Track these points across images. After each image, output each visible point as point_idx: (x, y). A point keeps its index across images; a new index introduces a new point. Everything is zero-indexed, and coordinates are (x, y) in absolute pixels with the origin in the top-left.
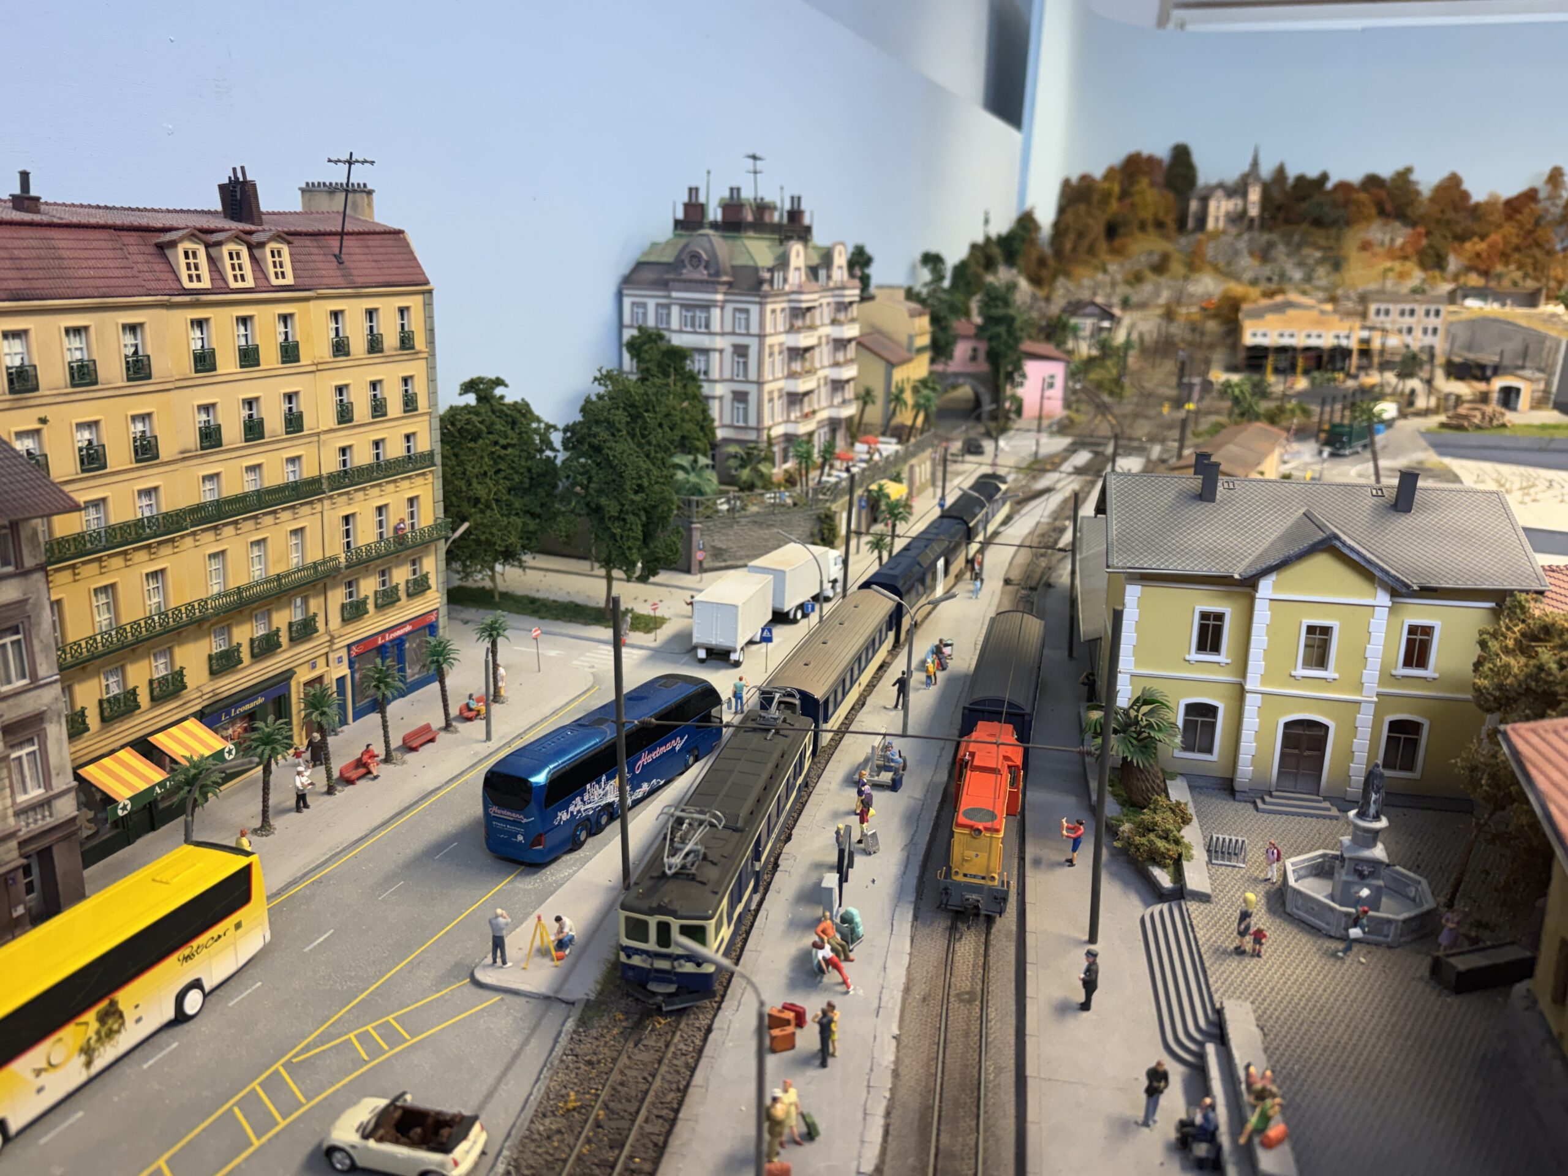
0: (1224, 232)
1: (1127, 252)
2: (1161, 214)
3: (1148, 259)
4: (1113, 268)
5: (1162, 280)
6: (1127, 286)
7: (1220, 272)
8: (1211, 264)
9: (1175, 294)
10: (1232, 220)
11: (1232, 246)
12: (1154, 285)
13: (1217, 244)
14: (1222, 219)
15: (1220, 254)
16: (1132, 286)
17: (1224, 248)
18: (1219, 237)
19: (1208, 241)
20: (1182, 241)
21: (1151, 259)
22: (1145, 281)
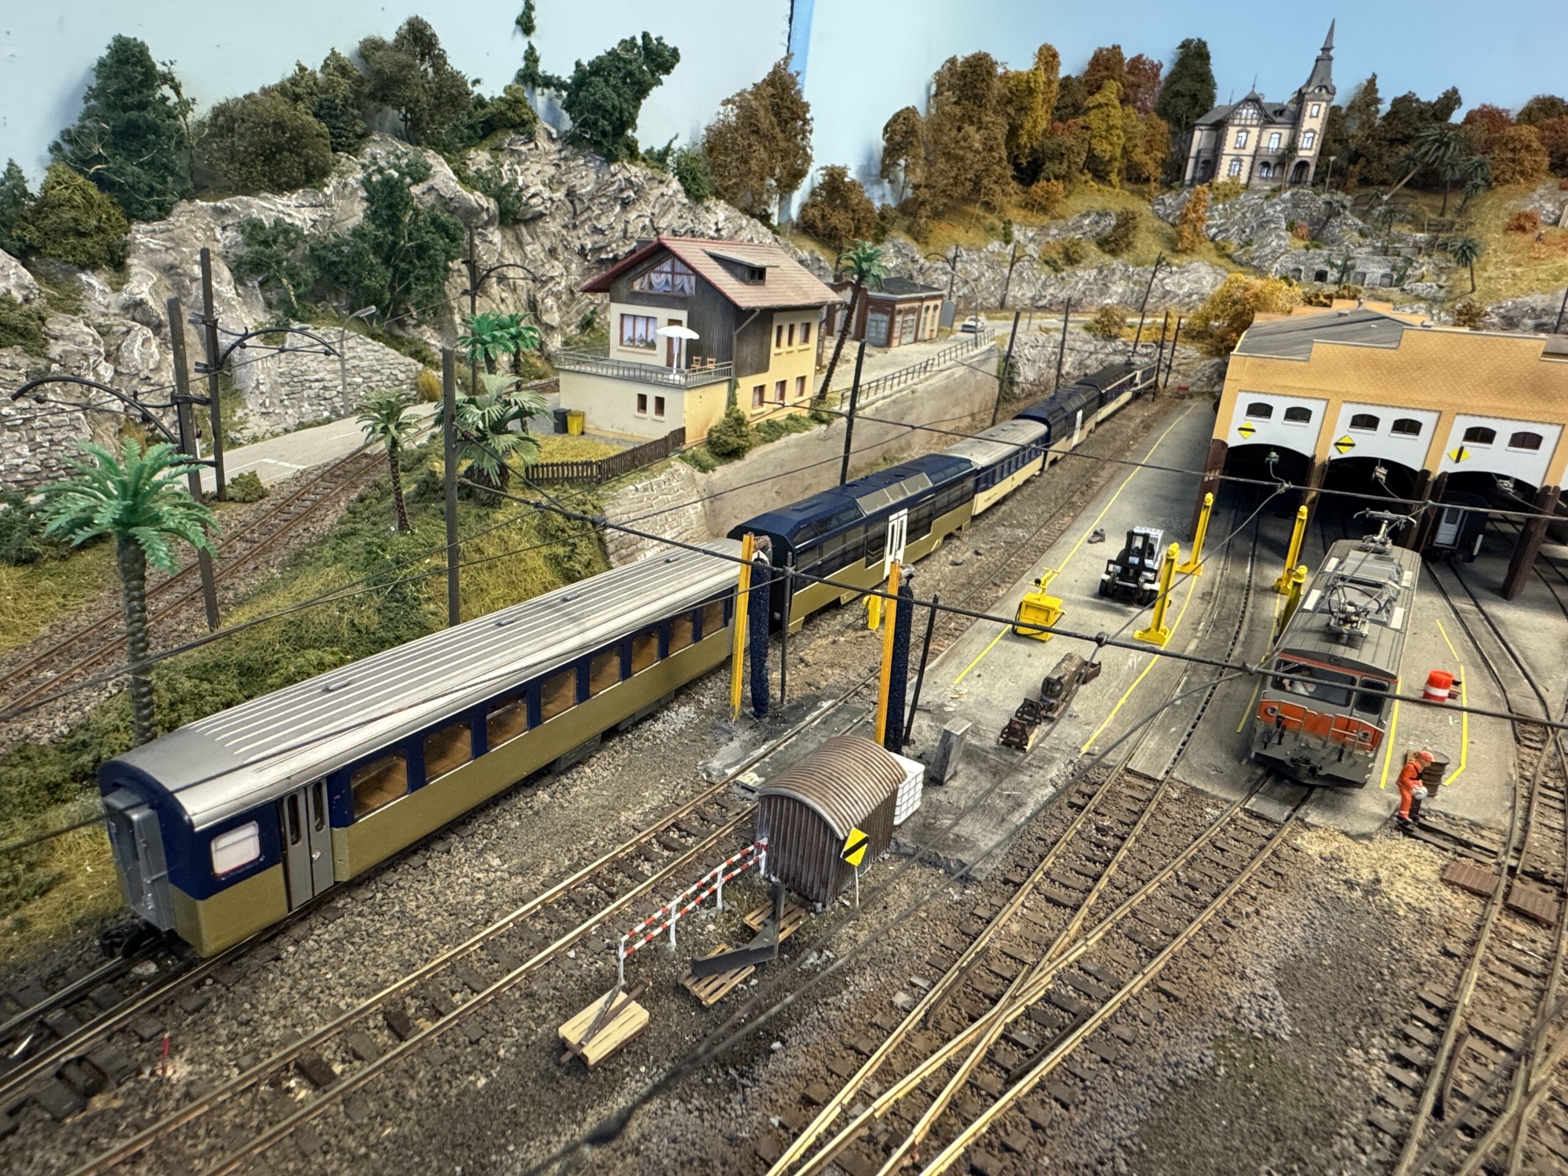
0: (1247, 186)
1: (1058, 209)
2: (1138, 150)
3: (1097, 223)
4: (1025, 235)
5: (1116, 263)
6: (1046, 268)
7: (1229, 256)
8: (1212, 240)
9: (1137, 288)
10: (1266, 164)
11: (1258, 211)
12: (1101, 271)
13: (1231, 206)
14: (1247, 161)
15: (1234, 224)
16: (1056, 270)
17: (1244, 214)
18: (1237, 193)
19: (1215, 199)
20: (1169, 199)
21: (1103, 224)
22: (1085, 262)
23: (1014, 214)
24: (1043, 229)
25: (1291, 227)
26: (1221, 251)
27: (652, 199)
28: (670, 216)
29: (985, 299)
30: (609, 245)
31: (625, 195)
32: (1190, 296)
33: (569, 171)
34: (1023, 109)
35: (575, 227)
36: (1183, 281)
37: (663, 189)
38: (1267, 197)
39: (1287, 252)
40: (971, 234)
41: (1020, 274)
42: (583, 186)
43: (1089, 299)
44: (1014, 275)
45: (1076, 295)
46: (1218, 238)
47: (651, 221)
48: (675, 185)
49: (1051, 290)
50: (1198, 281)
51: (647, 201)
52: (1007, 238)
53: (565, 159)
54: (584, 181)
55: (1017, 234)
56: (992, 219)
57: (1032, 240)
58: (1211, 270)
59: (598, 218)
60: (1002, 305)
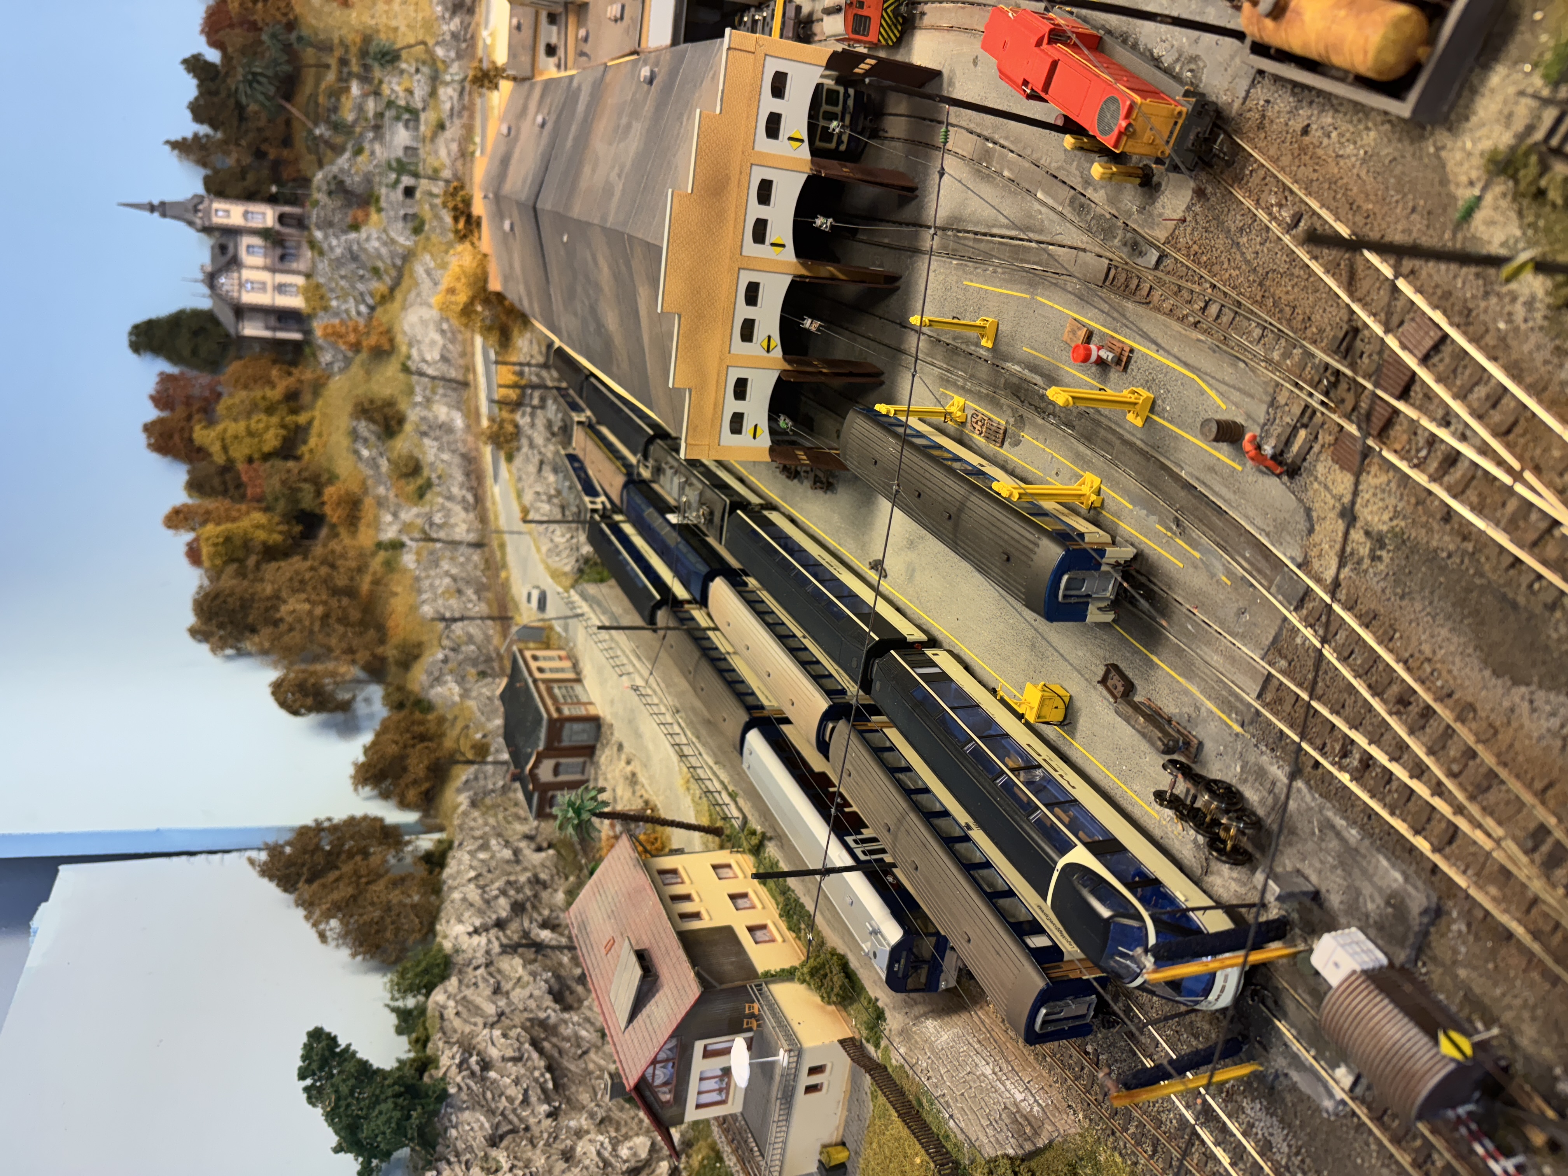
0: (308, 276)
1: (355, 488)
2: (269, 393)
3: (366, 440)
4: (390, 524)
5: (413, 416)
6: (428, 496)
7: (392, 290)
8: (372, 309)
9: (441, 391)
10: (282, 258)
11: (338, 263)
12: (424, 434)
13: (332, 290)
14: (281, 278)
15: (353, 287)
16: (429, 485)
17: (342, 277)
18: (318, 286)
19: (326, 309)
20: (326, 357)
21: (366, 434)
22: (417, 453)
23: (365, 538)
24: (381, 503)
25: (355, 227)
26: (387, 298)
27: (467, 1029)
28: (479, 1001)
29: (476, 567)
30: (536, 1080)
31: (476, 1068)
32: (443, 332)
33: (470, 1149)
34: (246, 544)
35: (527, 1129)
36: (427, 340)
37: (450, 1013)
38: (321, 253)
39: (385, 231)
40: (399, 589)
41: (440, 527)
42: (482, 1127)
43: (460, 445)
44: (442, 535)
45: (457, 460)
46: (370, 301)
47: (492, 1026)
48: (438, 996)
49: (455, 490)
50: (424, 322)
51: (472, 1035)
52: (397, 546)
53: (457, 1155)
54: (476, 1126)
55: (390, 534)
56: (376, 563)
57: (395, 515)
58: (410, 310)
59: (510, 1100)
60: (478, 545)
